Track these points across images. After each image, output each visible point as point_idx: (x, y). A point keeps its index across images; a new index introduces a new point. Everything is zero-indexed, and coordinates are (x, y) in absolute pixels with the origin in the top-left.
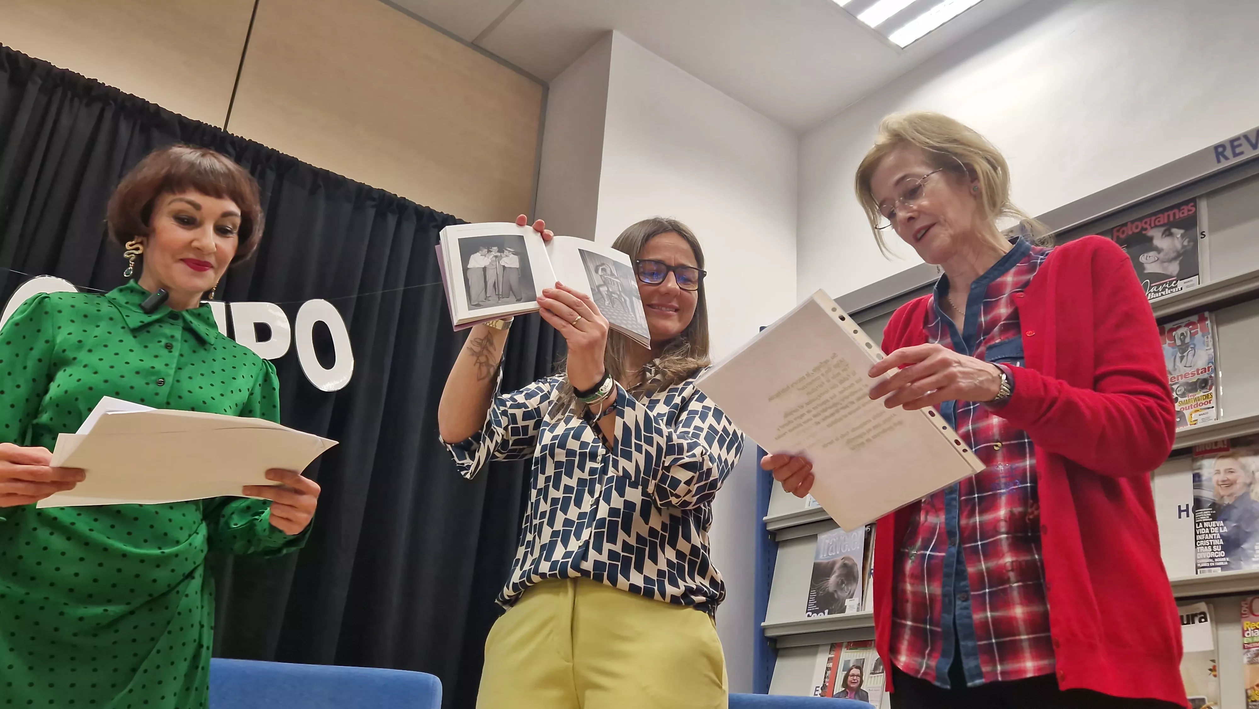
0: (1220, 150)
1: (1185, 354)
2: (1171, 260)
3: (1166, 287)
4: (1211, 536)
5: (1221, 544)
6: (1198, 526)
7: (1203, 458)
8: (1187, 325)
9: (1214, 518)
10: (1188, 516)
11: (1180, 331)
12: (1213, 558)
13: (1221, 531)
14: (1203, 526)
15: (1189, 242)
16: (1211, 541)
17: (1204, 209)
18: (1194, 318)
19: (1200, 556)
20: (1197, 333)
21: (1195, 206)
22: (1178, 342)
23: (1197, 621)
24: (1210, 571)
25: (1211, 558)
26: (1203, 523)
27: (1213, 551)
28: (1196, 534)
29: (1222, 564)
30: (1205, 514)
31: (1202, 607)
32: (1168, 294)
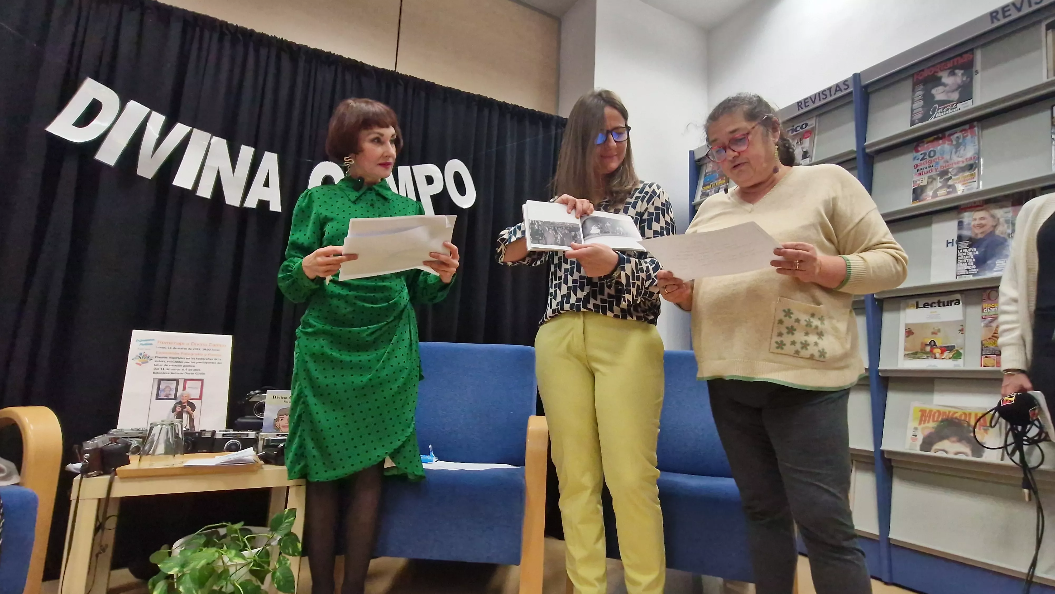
0: (994, 14)
1: (959, 149)
2: (953, 91)
3: (949, 109)
4: (967, 257)
5: (974, 262)
6: (960, 251)
7: (966, 211)
8: (961, 131)
9: (970, 246)
10: (953, 245)
11: (956, 135)
12: (968, 270)
13: (974, 254)
14: (963, 251)
15: (967, 78)
16: (967, 260)
17: (979, 56)
18: (967, 127)
19: (959, 268)
20: (967, 136)
21: (973, 54)
22: (954, 143)
23: (953, 304)
24: (965, 277)
25: (966, 269)
26: (962, 250)
27: (968, 265)
28: (958, 256)
29: (973, 272)
30: (964, 244)
31: (958, 296)
32: (950, 113)
